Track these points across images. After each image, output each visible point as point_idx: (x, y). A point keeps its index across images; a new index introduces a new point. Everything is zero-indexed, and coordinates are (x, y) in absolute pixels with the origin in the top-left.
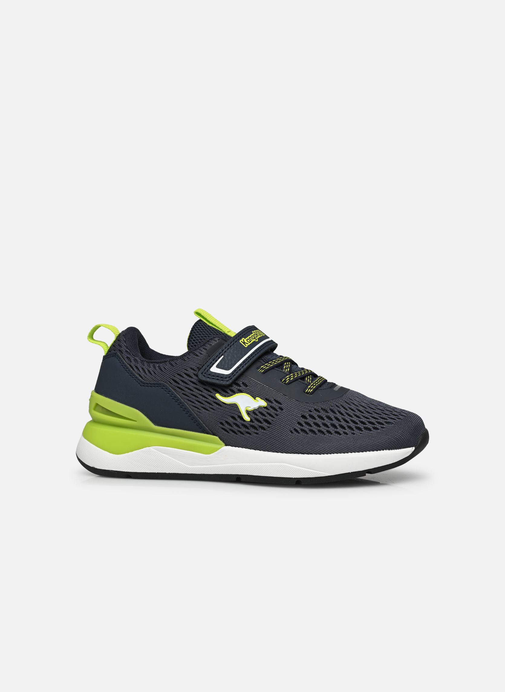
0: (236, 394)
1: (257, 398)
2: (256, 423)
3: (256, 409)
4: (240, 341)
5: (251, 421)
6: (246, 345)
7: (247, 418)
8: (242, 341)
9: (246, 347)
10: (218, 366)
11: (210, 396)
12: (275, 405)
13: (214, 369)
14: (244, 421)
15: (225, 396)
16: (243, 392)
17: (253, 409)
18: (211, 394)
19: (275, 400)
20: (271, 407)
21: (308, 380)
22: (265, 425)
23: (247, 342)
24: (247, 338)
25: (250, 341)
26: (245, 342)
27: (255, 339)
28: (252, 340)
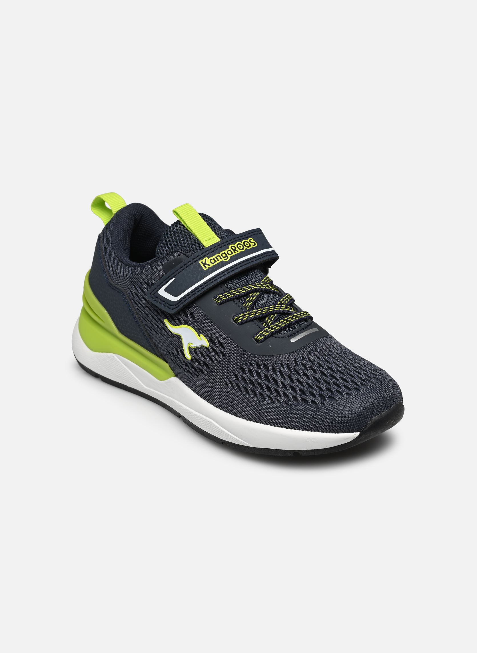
0: (183, 325)
1: (201, 335)
2: (196, 364)
3: (198, 348)
4: (200, 262)
5: (192, 360)
6: (206, 267)
7: (188, 356)
8: (202, 262)
9: (205, 269)
10: (166, 290)
11: (159, 319)
12: (218, 348)
13: (162, 292)
14: (185, 358)
15: (173, 324)
16: (189, 325)
17: (195, 347)
18: (161, 318)
19: (219, 342)
20: (214, 350)
21: (269, 320)
22: (204, 368)
23: (209, 263)
24: (212, 258)
25: (216, 261)
26: (207, 263)
27: (226, 258)
28: (218, 260)
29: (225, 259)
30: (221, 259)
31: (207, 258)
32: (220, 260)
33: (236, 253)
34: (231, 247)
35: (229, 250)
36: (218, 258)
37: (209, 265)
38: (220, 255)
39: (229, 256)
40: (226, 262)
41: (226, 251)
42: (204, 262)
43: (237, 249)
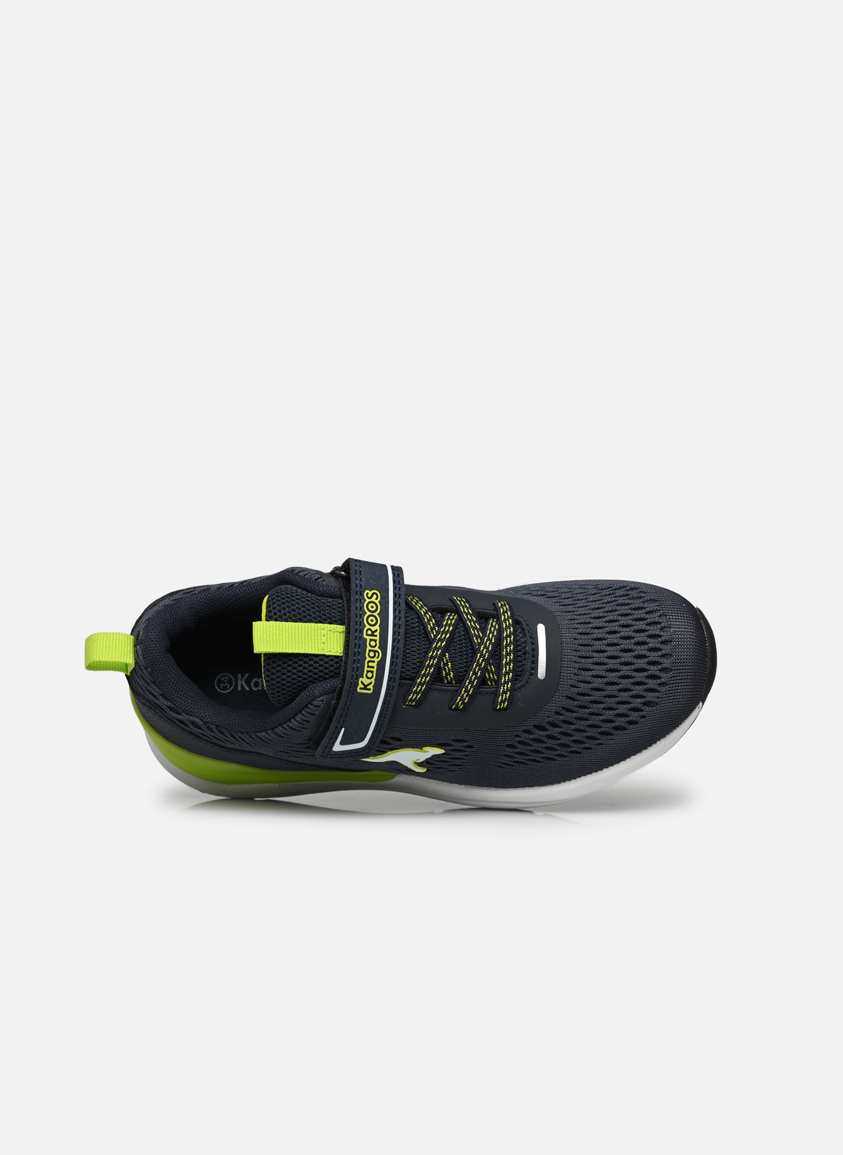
1: (425, 748)
2: (438, 771)
3: (429, 759)
4: (359, 690)
5: (429, 770)
6: (370, 689)
8: (361, 689)
9: (371, 692)
10: (342, 743)
13: (338, 747)
17: (425, 760)
19: (454, 741)
21: (491, 675)
23: (369, 681)
24: (365, 672)
25: (372, 672)
26: (366, 684)
27: (377, 654)
28: (373, 667)
29: (378, 658)
30: (374, 662)
31: (361, 679)
32: (375, 665)
33: (377, 633)
34: (367, 635)
35: (368, 641)
36: (371, 664)
37: (371, 683)
38: (368, 659)
39: (377, 649)
40: (381, 659)
41: (369, 648)
42: (363, 687)
43: (373, 629)
